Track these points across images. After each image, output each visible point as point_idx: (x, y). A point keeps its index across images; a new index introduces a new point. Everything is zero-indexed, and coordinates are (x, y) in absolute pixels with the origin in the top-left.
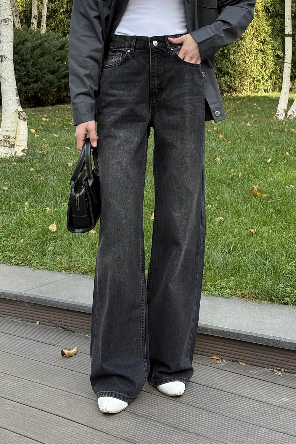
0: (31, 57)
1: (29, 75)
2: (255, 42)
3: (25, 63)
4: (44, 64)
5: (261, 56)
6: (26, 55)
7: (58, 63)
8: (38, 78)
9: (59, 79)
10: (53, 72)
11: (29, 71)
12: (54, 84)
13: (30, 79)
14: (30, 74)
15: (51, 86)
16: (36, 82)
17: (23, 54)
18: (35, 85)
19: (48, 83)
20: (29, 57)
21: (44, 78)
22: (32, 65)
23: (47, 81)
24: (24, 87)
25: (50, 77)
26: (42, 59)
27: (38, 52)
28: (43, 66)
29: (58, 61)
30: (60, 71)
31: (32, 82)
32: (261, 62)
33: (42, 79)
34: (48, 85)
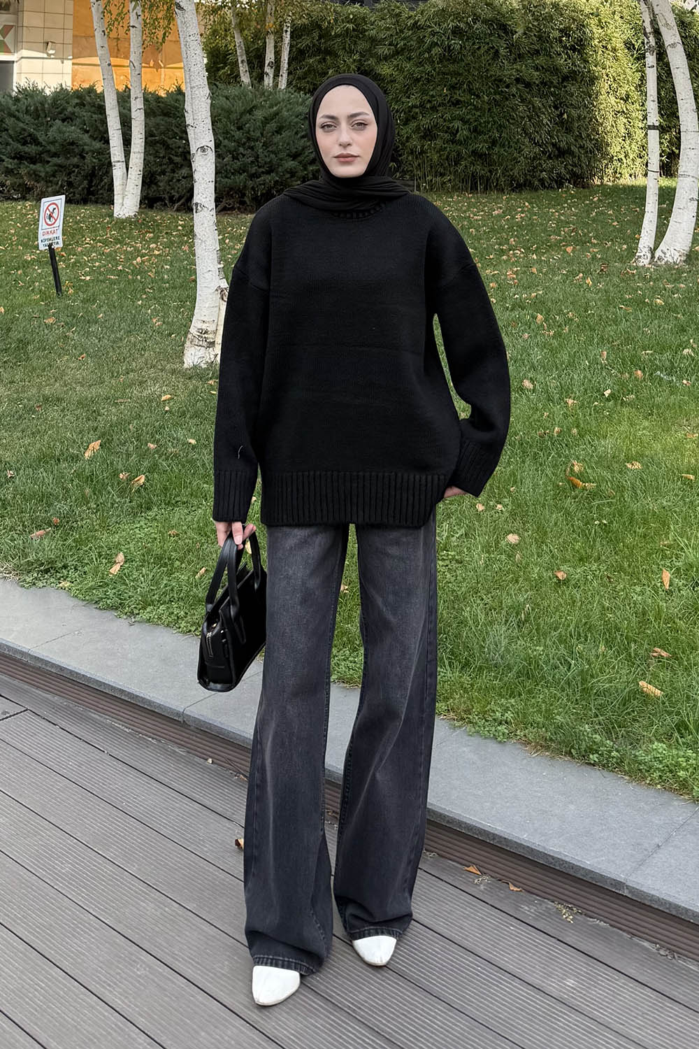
0: (262, 134)
1: (258, 161)
2: (612, 100)
3: (253, 144)
4: (281, 144)
5: (622, 120)
6: (254, 131)
7: (303, 141)
8: (271, 166)
9: (305, 165)
10: (294, 156)
11: (258, 155)
12: (297, 174)
13: (260, 167)
14: (260, 160)
15: (292, 177)
16: (268, 173)
17: (249, 130)
18: (267, 178)
19: (288, 172)
20: (259, 134)
21: (282, 166)
22: (263, 146)
23: (286, 170)
24: (251, 180)
25: (291, 164)
26: (279, 136)
27: (272, 126)
28: (281, 147)
29: (303, 137)
30: (306, 154)
31: (263, 172)
32: (623, 130)
33: (278, 168)
34: (288, 176)
